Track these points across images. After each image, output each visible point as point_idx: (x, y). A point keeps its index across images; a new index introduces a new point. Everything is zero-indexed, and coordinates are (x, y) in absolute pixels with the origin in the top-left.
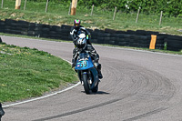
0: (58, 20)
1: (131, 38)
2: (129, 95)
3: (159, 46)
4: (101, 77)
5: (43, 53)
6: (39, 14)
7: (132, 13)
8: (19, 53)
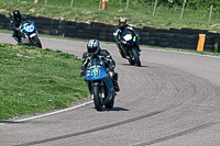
0: (87, 16)
1: (175, 37)
2: (173, 106)
3: (209, 47)
4: (118, 90)
5: (68, 56)
6: (63, 8)
7: (176, 7)
8: (40, 56)
